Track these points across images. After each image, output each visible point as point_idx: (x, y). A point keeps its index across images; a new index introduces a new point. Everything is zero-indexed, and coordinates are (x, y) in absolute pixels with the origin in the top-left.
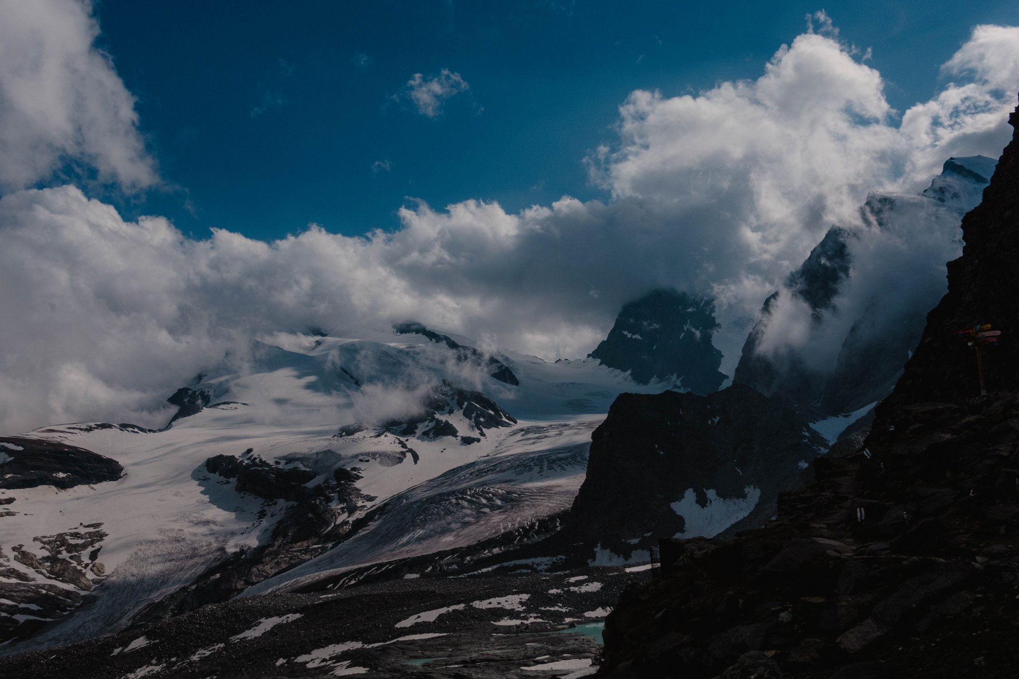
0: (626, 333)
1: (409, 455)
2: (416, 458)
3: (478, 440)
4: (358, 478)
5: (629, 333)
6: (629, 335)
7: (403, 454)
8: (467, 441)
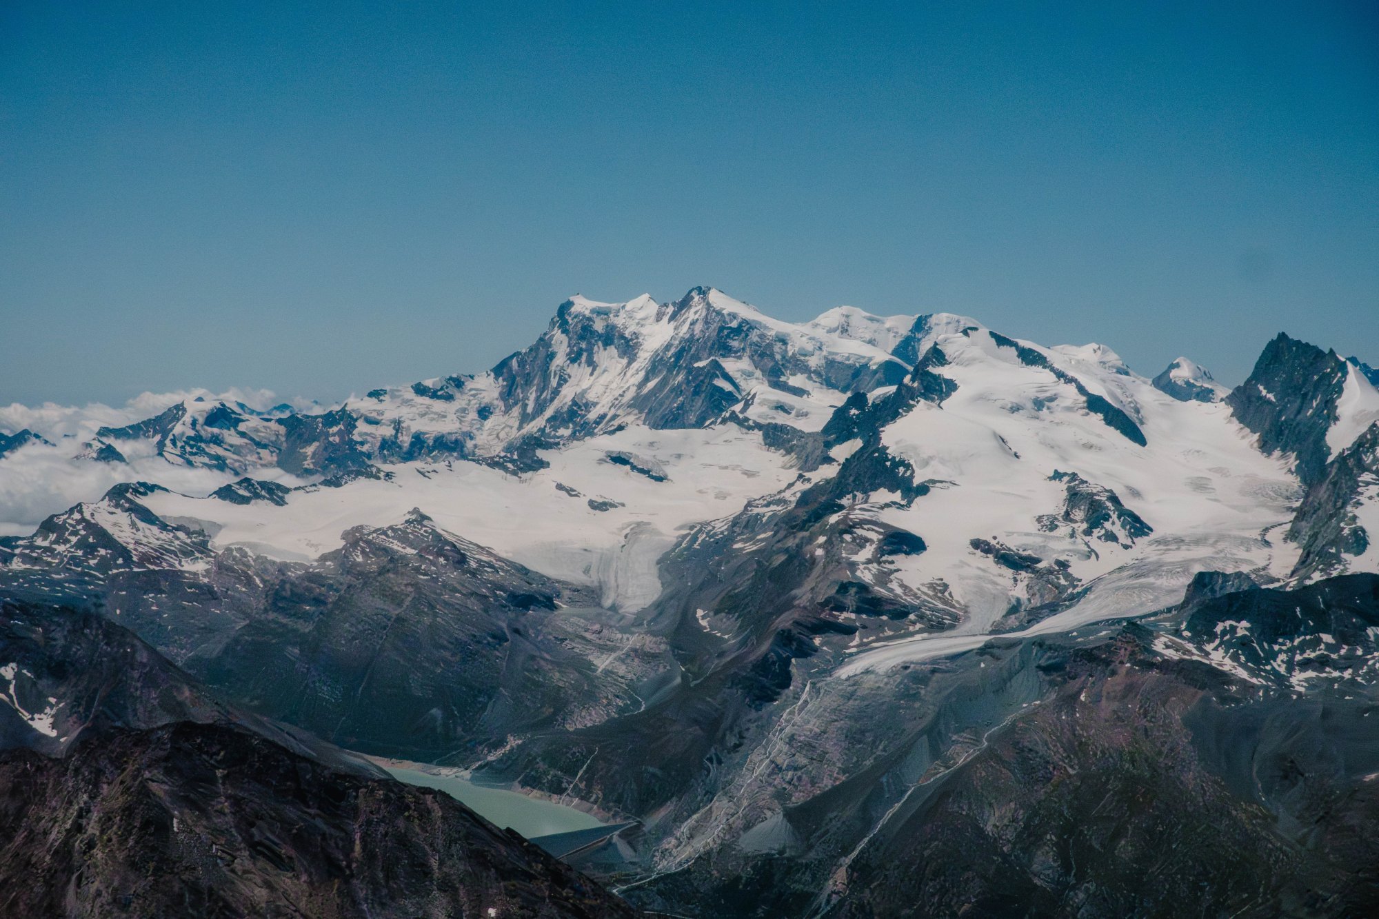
0: (1261, 388)
1: (1093, 554)
2: (1097, 556)
3: (1131, 547)
4: (1070, 566)
5: (1265, 389)
6: (1264, 392)
7: (1089, 552)
8: (1126, 547)
